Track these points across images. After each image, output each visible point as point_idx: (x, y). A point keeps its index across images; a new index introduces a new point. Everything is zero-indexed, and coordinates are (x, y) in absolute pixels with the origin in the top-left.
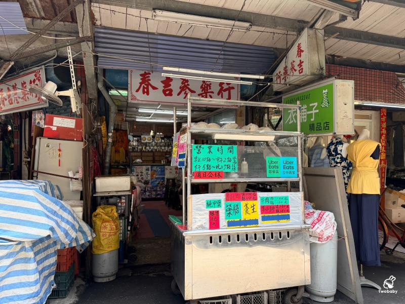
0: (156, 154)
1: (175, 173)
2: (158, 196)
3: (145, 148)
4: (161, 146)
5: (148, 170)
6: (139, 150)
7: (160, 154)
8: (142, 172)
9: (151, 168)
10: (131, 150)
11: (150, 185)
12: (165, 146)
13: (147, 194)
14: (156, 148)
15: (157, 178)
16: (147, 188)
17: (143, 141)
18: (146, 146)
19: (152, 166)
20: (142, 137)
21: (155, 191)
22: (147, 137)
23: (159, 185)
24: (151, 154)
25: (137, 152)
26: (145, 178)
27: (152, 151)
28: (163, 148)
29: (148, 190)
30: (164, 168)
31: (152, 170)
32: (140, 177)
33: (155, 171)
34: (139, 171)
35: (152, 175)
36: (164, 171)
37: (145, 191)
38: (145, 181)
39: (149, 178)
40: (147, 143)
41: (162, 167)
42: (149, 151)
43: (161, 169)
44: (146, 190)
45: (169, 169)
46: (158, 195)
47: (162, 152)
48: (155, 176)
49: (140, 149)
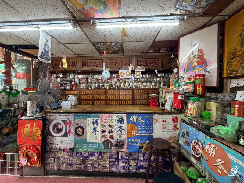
0: (136, 92)
1: (171, 127)
2: (141, 171)
3: (124, 85)
4: (142, 82)
5: (121, 121)
6: (116, 88)
7: (141, 91)
8: (110, 126)
9: (128, 118)
10: (108, 88)
11: (125, 149)
12: (147, 82)
13: (122, 164)
14: (136, 84)
15: (138, 137)
16: (120, 154)
17: (121, 77)
18: (125, 83)
19: (129, 114)
20: (120, 71)
21: (135, 159)
22: (125, 72)
23: (143, 150)
24: (131, 92)
25: (115, 89)
26: (116, 137)
27: (131, 88)
28: (144, 84)
29: (122, 158)
30: (151, 119)
31: (128, 121)
32: (108, 135)
33: (134, 123)
34: (107, 124)
35: (129, 132)
36: (151, 124)
37: (117, 160)
38: (117, 141)
39: (124, 136)
40: (125, 79)
41: (148, 116)
42: (127, 89)
43: (146, 120)
44: (120, 157)
45: (160, 121)
46: (141, 167)
47: (144, 89)
48: (133, 132)
49: (118, 86)
